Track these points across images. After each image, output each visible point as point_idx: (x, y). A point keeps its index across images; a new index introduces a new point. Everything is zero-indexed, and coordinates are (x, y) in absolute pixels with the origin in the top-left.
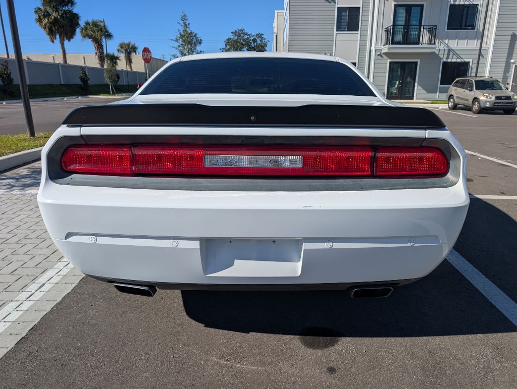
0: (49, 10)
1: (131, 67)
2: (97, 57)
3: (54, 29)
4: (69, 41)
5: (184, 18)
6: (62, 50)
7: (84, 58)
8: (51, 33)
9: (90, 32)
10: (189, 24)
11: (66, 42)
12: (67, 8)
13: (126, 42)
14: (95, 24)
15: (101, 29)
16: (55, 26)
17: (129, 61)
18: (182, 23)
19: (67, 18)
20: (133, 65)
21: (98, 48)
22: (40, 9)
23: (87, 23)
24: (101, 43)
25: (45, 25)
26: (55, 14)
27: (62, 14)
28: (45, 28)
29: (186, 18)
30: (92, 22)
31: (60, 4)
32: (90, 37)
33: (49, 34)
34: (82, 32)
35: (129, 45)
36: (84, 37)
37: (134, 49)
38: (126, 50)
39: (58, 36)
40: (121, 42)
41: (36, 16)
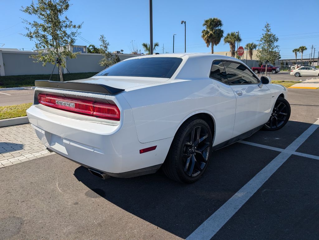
0: (209, 30)
1: (251, 58)
2: (231, 53)
3: (209, 40)
4: (216, 45)
5: (267, 26)
6: (212, 51)
7: (226, 53)
8: (208, 42)
9: (229, 39)
10: (270, 29)
11: (215, 46)
12: (218, 28)
13: (251, 43)
14: (233, 35)
15: (235, 37)
16: (210, 38)
17: (251, 54)
18: (265, 29)
19: (217, 33)
20: (253, 56)
21: (232, 48)
22: (204, 30)
23: (229, 35)
24: (234, 45)
25: (206, 38)
26: (211, 32)
27: (215, 32)
28: (205, 40)
29: (269, 26)
30: (231, 34)
31: (214, 27)
32: (229, 42)
33: (207, 43)
34: (225, 39)
35: (252, 44)
36: (226, 42)
37: (255, 47)
38: (250, 48)
39: (211, 44)
40: (248, 43)
41: (202, 34)
